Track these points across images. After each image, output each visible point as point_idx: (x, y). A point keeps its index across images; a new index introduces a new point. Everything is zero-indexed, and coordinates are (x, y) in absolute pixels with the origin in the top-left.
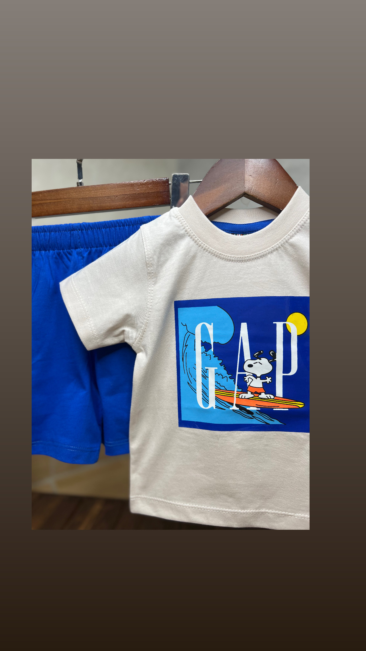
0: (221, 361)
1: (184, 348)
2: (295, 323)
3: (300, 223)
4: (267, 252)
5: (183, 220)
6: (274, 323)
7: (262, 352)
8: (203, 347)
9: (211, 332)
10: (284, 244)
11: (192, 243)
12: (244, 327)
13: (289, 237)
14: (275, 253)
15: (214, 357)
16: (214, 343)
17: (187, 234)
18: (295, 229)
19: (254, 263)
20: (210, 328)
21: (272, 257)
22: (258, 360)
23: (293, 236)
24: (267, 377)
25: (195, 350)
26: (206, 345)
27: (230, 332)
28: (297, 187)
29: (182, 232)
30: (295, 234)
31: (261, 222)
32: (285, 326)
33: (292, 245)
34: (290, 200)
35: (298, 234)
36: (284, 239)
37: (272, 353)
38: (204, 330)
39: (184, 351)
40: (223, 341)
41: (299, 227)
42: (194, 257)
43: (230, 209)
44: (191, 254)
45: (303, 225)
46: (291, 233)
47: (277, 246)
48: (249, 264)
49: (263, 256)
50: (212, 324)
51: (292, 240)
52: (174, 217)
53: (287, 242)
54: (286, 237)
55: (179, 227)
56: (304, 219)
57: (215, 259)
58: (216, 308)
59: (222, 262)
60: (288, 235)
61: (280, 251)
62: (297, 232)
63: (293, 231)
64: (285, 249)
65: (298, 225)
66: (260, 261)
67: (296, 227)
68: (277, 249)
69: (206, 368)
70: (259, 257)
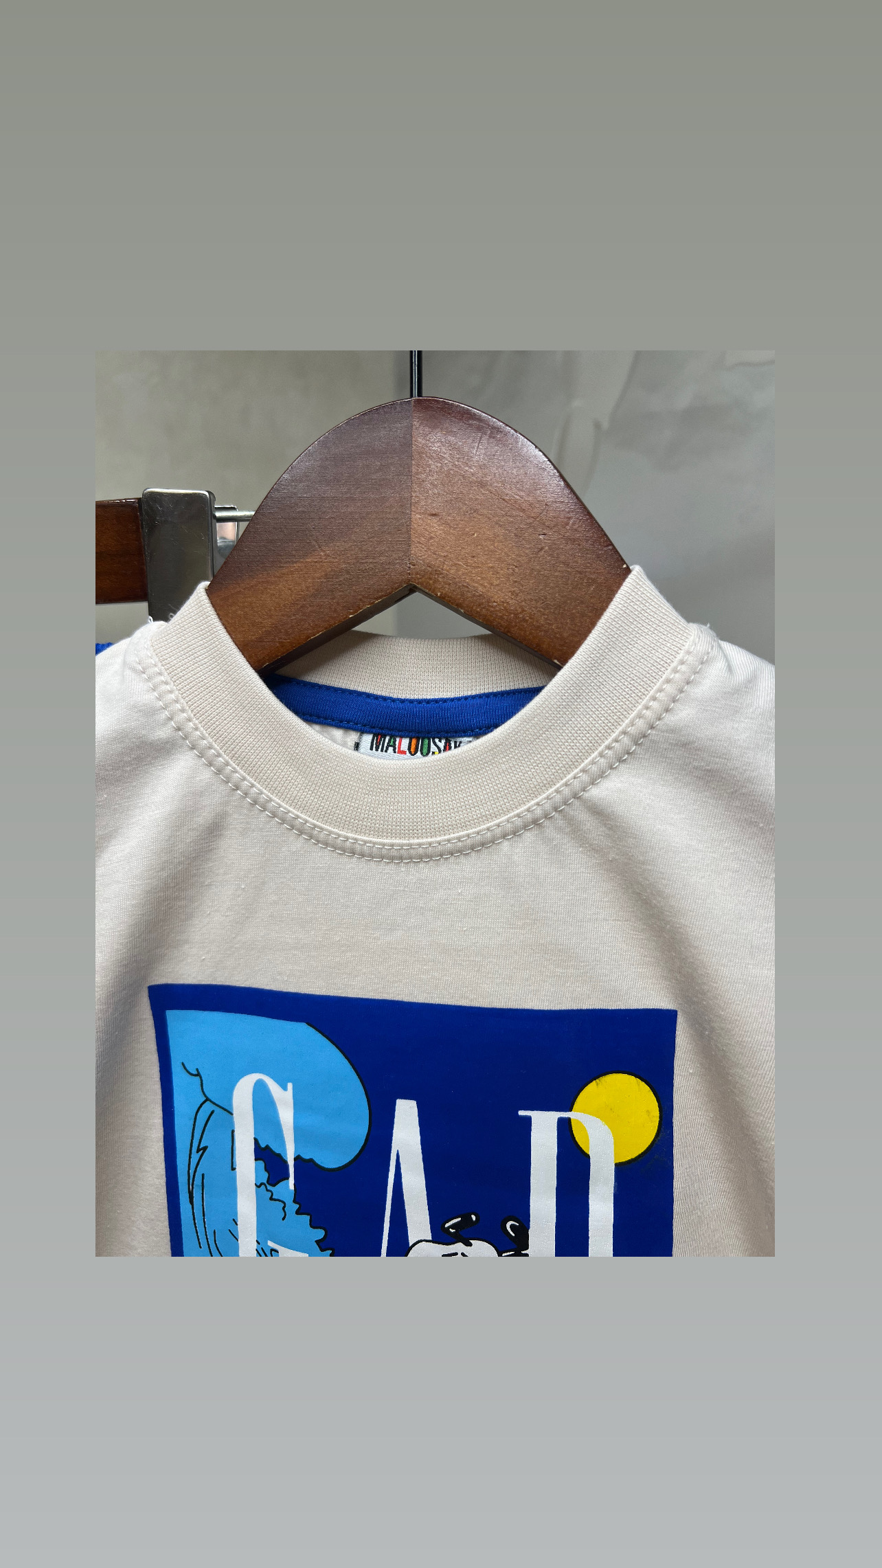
0: (320, 1234)
1: (195, 1157)
2: (606, 1114)
3: (632, 724)
4: (498, 831)
5: (166, 683)
6: (521, 1113)
7: (474, 1218)
8: (262, 1164)
9: (286, 1116)
10: (565, 803)
11: (206, 775)
12: (406, 1114)
13: (585, 778)
14: (529, 836)
15: (298, 1212)
16: (298, 1159)
17: (186, 738)
18: (609, 748)
19: (444, 871)
20: (284, 1100)
21: (517, 853)
22: (459, 1247)
23: (602, 775)
25: (233, 1169)
26: (268, 1157)
27: (358, 1129)
28: (628, 571)
29: (163, 733)
30: (611, 768)
31: (488, 695)
32: (565, 1128)
33: (599, 812)
34: (593, 624)
35: (623, 767)
36: (566, 785)
37: (512, 1226)
38: (263, 1105)
39: (192, 1172)
40: (332, 1159)
41: (626, 740)
42: (214, 830)
43: (368, 637)
44: (204, 818)
45: (644, 736)
46: (593, 763)
47: (539, 812)
48: (425, 871)
49: (483, 844)
50: (290, 1086)
51: (599, 793)
52: (134, 670)
53: (575, 796)
54: (573, 777)
55: (150, 712)
56: (648, 713)
57: (297, 844)
58: (302, 1033)
59: (323, 858)
60: (584, 771)
61: (550, 831)
62: (621, 761)
63: (601, 755)
64: (570, 821)
65: (624, 733)
66: (469, 866)
67: (616, 741)
68: (535, 822)
69: (271, 1244)
70: (465, 848)
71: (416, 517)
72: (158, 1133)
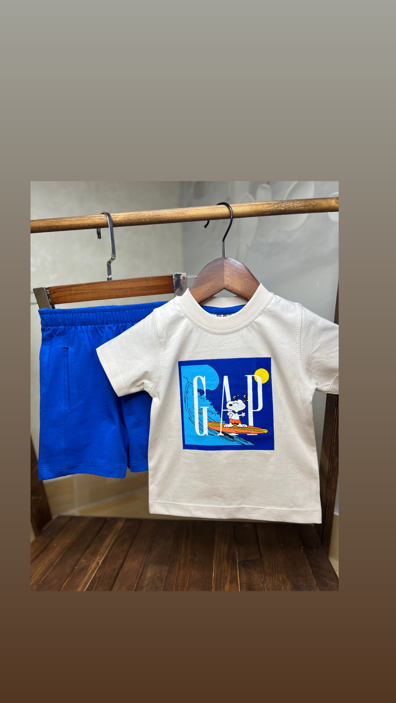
0: (211, 402)
1: (186, 394)
2: (260, 375)
3: (261, 308)
4: (240, 328)
5: (183, 306)
6: (246, 376)
7: (238, 395)
8: (199, 393)
9: (204, 382)
10: (251, 322)
11: (190, 322)
12: (226, 378)
13: (254, 318)
14: (245, 328)
15: (207, 399)
16: (206, 390)
17: (186, 316)
18: (258, 313)
19: (232, 336)
20: (203, 379)
21: (244, 331)
22: (236, 401)
23: (257, 317)
24: (242, 413)
25: (193, 395)
26: (201, 392)
27: (217, 382)
28: (260, 284)
29: (182, 315)
30: (258, 316)
31: (237, 306)
32: (253, 378)
33: (257, 323)
34: (254, 293)
36: (251, 319)
37: (245, 396)
38: (199, 381)
39: (185, 396)
40: (212, 389)
41: (261, 311)
42: (191, 332)
43: (215, 297)
44: (189, 330)
45: (263, 310)
46: (255, 315)
47: (247, 324)
48: (228, 336)
49: (238, 330)
50: (205, 377)
51: (256, 320)
52: (177, 304)
53: (253, 321)
54: (253, 318)
55: (180, 311)
56: (264, 307)
57: (205, 333)
58: (207, 366)
59: (210, 335)
60: (254, 317)
61: (249, 327)
62: (260, 315)
63: (257, 314)
64: (252, 325)
65: (260, 310)
66: (236, 334)
67: (259, 311)
68: (246, 326)
69: (201, 407)
70: (235, 331)
71: (225, 277)
72: (179, 390)
